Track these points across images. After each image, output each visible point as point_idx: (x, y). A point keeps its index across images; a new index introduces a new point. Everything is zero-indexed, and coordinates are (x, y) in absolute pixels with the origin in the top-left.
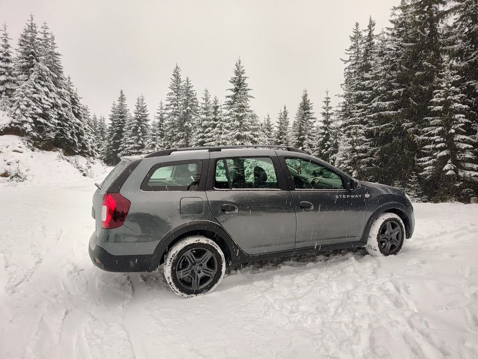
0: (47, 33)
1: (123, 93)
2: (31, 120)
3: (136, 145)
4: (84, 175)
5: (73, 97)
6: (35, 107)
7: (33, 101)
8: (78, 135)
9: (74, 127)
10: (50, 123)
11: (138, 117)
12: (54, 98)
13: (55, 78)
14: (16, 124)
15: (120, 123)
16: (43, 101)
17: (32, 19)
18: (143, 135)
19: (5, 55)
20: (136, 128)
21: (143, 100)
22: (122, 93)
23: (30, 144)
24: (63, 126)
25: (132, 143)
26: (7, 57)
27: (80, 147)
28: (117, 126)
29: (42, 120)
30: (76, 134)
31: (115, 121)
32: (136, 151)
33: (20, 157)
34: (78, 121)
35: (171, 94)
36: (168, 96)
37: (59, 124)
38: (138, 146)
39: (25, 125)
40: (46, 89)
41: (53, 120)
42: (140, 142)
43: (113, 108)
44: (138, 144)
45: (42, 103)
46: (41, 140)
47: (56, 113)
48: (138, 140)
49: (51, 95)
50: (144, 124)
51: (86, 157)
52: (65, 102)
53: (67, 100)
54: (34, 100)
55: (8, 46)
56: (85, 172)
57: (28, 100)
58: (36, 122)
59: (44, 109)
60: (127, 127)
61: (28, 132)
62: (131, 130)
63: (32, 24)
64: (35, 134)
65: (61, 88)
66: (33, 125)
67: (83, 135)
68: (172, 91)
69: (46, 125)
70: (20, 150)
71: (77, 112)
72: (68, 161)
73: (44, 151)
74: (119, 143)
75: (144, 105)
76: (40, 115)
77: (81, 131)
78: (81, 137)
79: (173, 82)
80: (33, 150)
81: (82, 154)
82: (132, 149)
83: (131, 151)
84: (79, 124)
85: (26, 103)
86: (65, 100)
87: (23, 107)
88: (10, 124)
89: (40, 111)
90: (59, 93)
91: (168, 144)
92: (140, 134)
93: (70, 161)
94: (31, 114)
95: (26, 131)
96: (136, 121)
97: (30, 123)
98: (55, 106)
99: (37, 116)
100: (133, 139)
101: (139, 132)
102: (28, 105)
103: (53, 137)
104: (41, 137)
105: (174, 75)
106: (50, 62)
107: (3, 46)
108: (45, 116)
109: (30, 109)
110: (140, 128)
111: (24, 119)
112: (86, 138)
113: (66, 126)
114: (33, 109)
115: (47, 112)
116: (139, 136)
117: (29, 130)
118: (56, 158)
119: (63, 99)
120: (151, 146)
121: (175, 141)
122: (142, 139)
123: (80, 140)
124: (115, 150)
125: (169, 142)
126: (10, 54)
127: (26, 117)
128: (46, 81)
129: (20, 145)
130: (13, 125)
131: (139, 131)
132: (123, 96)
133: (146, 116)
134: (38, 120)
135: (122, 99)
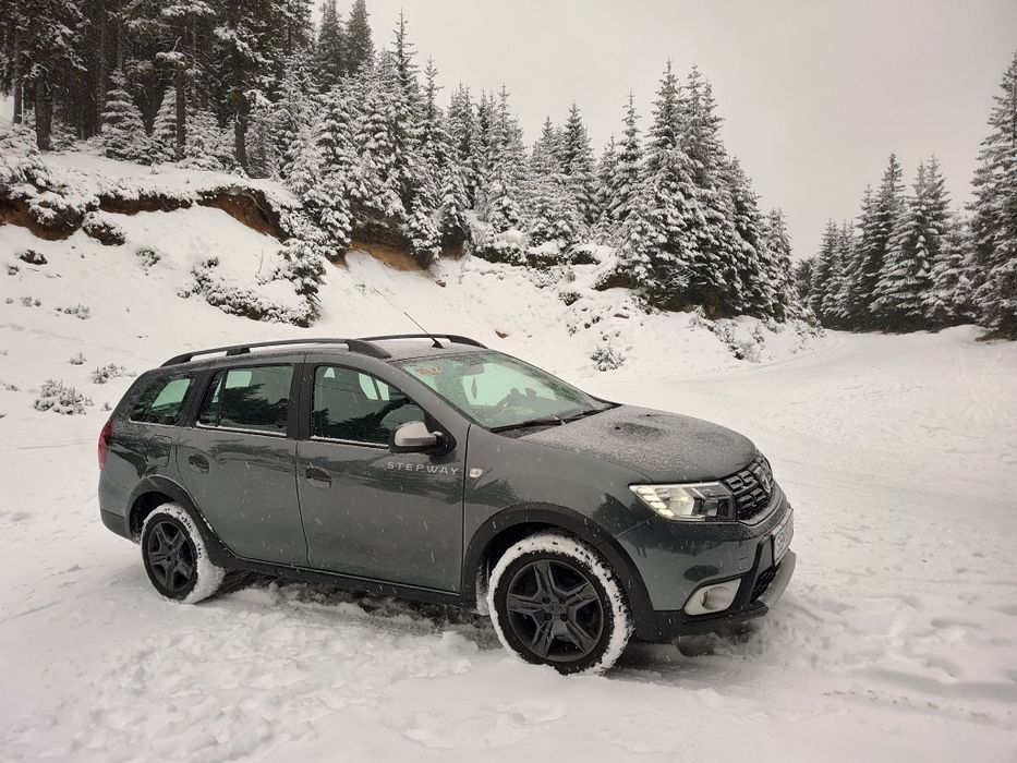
0: (698, 85)
1: (897, 161)
2: (646, 258)
3: (912, 281)
4: (739, 357)
5: (740, 198)
6: (654, 234)
7: (653, 223)
8: (744, 275)
9: (735, 260)
10: (682, 259)
11: (919, 213)
12: (693, 210)
13: (700, 169)
14: (624, 268)
15: (879, 233)
16: (670, 220)
17: (669, 67)
18: (931, 255)
19: (629, 149)
20: (914, 239)
21: (934, 168)
22: (892, 161)
23: (642, 301)
24: (708, 261)
25: (900, 278)
26: (633, 151)
27: (748, 299)
28: (873, 241)
29: (666, 256)
30: (741, 272)
31: (870, 229)
32: (910, 296)
33: (622, 325)
34: (747, 246)
35: (996, 138)
36: (986, 147)
37: (698, 259)
38: (915, 282)
39: (637, 269)
40: (679, 196)
41: (688, 252)
42: (921, 273)
43: (866, 200)
44: (917, 278)
45: (667, 224)
46: (664, 294)
47: (694, 237)
48: (914, 269)
49: (688, 204)
50: (934, 227)
51: (761, 318)
52: (716, 213)
53: (720, 207)
54: (654, 221)
55: (635, 130)
56: (740, 350)
57: (644, 222)
58: (655, 261)
59: (672, 235)
60: (895, 239)
61: (641, 280)
62: (900, 247)
63: (669, 77)
64: (651, 283)
65: (709, 187)
66: (650, 266)
67: (757, 274)
68: (998, 131)
69: (673, 263)
70: (625, 313)
71: (745, 228)
72: (712, 329)
73: (669, 312)
74: (876, 279)
75: (937, 181)
76: (664, 247)
77: (752, 265)
78: (752, 277)
79: (1001, 107)
80: (648, 312)
81: (753, 312)
82: (899, 291)
83: (897, 295)
84: (748, 253)
85: (639, 229)
86: (716, 209)
87: (635, 236)
88: (616, 270)
89: (662, 239)
90: (703, 198)
91: (978, 271)
92: (921, 254)
93: (715, 329)
94: (648, 247)
95: (638, 278)
96: (914, 223)
97: (645, 264)
98: (693, 224)
99: (658, 250)
100: (903, 267)
101: (920, 249)
102: (643, 232)
103: (685, 285)
104: (663, 287)
105: (1004, 86)
106: (692, 140)
107: (627, 133)
108: (672, 247)
109: (646, 238)
110: (922, 238)
111: (636, 257)
112: (761, 280)
113: (715, 261)
114: (651, 238)
115: (676, 239)
116: (920, 260)
117: (643, 276)
118: (687, 324)
119: (712, 207)
120: (944, 280)
121: (998, 262)
122: (926, 265)
123: (748, 284)
124: (865, 296)
125: (981, 268)
126: (637, 144)
127: (640, 254)
128: (680, 180)
129: (625, 305)
130: (620, 271)
131: (919, 245)
132: (896, 166)
133: (941, 206)
134: (658, 256)
135: (893, 174)
